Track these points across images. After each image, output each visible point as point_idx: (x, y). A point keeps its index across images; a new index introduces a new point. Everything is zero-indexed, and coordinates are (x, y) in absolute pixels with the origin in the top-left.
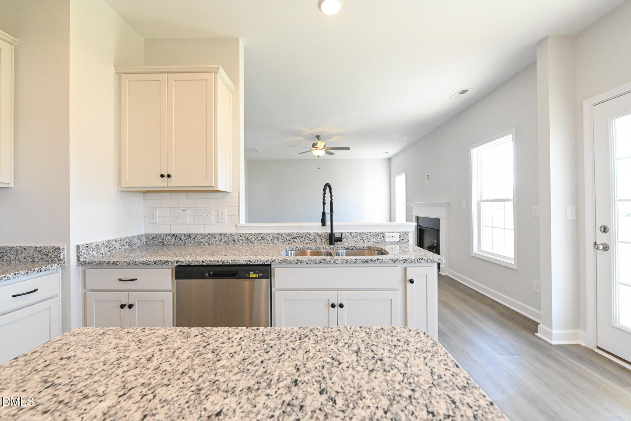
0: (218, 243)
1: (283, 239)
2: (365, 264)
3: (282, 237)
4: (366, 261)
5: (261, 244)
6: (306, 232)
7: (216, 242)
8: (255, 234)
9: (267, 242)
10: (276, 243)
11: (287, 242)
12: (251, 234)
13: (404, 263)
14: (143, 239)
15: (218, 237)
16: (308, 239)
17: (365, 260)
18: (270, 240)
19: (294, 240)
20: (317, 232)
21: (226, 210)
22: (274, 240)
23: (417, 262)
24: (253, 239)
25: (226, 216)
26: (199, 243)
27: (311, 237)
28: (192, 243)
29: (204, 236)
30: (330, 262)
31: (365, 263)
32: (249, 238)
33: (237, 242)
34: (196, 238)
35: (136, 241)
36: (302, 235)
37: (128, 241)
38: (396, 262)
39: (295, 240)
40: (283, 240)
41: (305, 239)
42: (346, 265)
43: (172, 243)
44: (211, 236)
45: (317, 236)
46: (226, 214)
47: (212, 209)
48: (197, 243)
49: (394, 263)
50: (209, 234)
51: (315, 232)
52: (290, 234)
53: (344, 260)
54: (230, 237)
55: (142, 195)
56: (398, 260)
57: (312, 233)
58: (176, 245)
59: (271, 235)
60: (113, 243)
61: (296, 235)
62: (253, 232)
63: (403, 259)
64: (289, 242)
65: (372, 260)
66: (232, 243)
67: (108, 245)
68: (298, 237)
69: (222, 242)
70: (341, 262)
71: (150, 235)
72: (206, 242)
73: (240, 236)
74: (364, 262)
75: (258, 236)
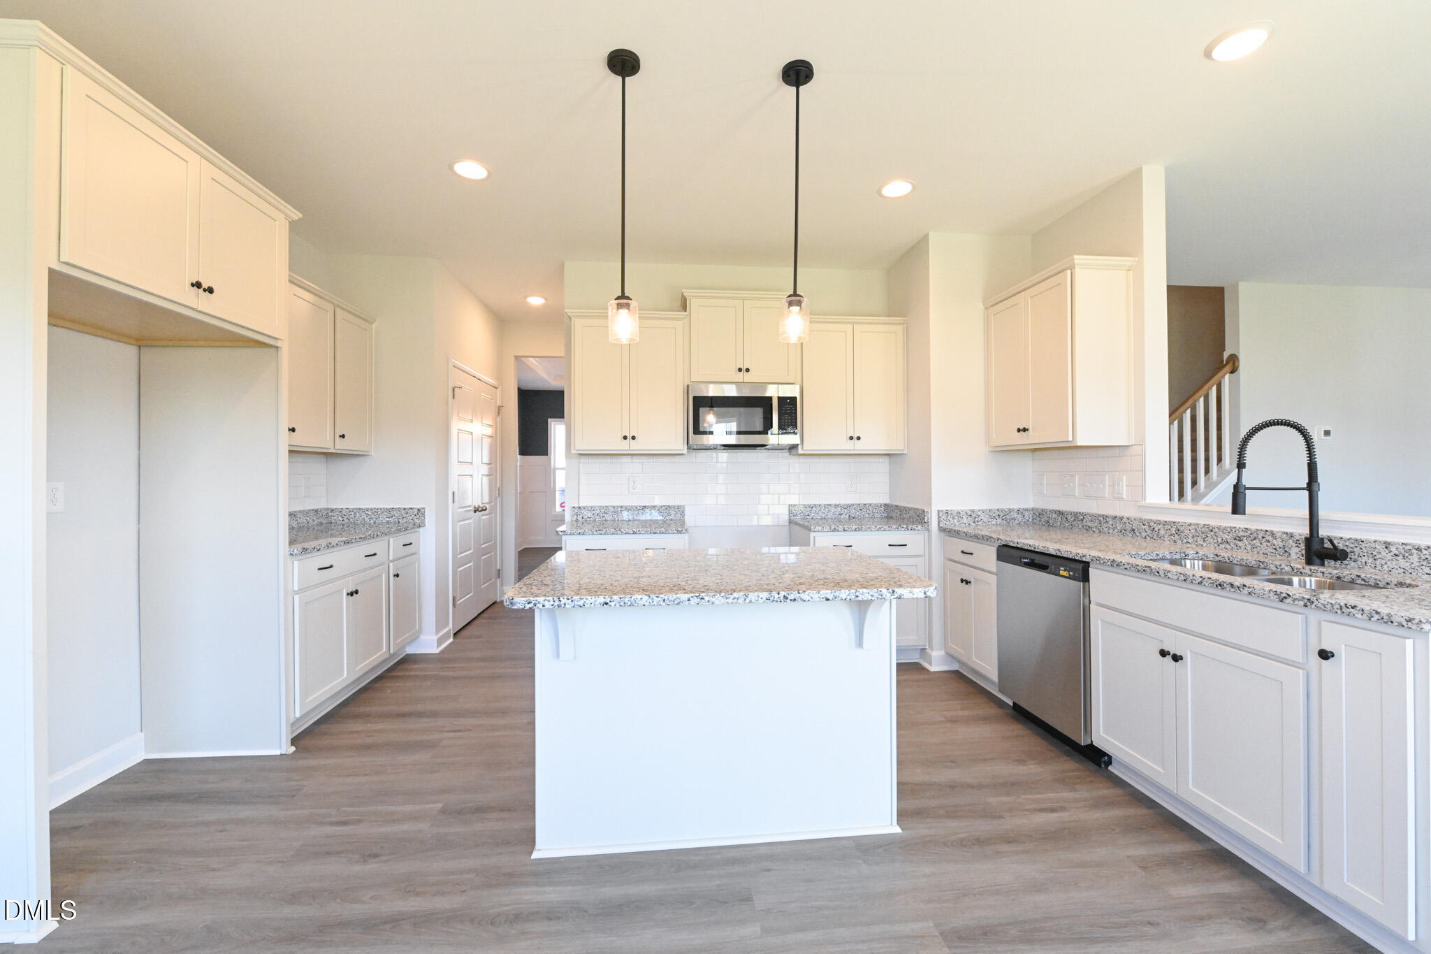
0: (1111, 531)
1: (1215, 537)
2: (1219, 591)
3: (1213, 533)
4: (1220, 585)
5: (1175, 542)
6: (1264, 528)
7: (1109, 530)
8: (1165, 523)
9: (1185, 541)
10: (1202, 545)
11: (1223, 546)
12: (1158, 522)
13: (1305, 606)
14: (1028, 515)
15: (1111, 522)
16: (1269, 544)
17: (1218, 583)
18: (1190, 537)
19: (1237, 542)
20: (1289, 530)
21: (1124, 477)
22: (1199, 539)
23: (1339, 612)
24: (1162, 532)
25: (1125, 488)
26: (1088, 528)
27: (1275, 542)
28: (1080, 527)
29: (1095, 517)
30: (1158, 573)
31: (1219, 587)
32: (1156, 529)
33: (1138, 534)
34: (1085, 520)
35: (1014, 515)
36: (1255, 535)
37: (1002, 514)
38: (1285, 600)
39: (1240, 544)
40: (1215, 541)
41: (1261, 544)
42: (1184, 584)
43: (1059, 524)
44: (1102, 518)
45: (1291, 541)
46: (1125, 485)
47: (1106, 475)
48: (1085, 527)
49: (1282, 601)
50: (1100, 516)
51: (1286, 530)
52: (1229, 530)
53: (1181, 574)
54: (1127, 524)
55: (1030, 454)
56: (1289, 595)
57: (1278, 532)
58: (1061, 527)
59: (1193, 527)
60: (979, 513)
61: (1242, 534)
62: (1163, 518)
63: (1303, 598)
64: (1228, 546)
65: (1232, 585)
66: (1130, 535)
67: (971, 514)
68: (1245, 538)
69: (1116, 530)
70: (1176, 577)
71: (1037, 509)
72: (1096, 527)
73: (1141, 524)
74: (1217, 586)
75: (1169, 527)
